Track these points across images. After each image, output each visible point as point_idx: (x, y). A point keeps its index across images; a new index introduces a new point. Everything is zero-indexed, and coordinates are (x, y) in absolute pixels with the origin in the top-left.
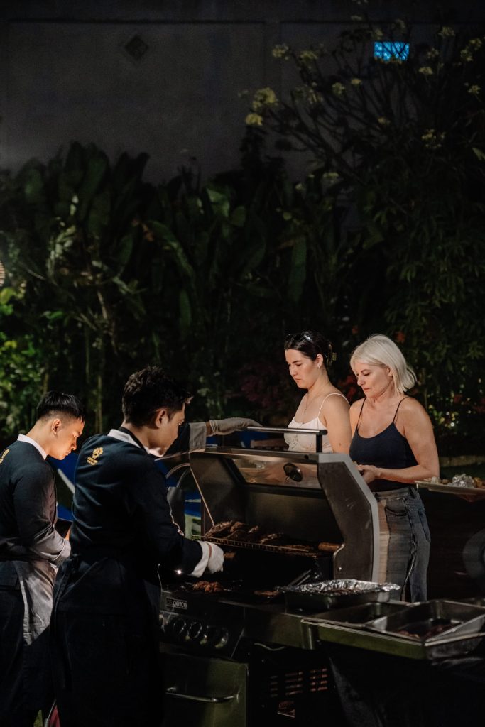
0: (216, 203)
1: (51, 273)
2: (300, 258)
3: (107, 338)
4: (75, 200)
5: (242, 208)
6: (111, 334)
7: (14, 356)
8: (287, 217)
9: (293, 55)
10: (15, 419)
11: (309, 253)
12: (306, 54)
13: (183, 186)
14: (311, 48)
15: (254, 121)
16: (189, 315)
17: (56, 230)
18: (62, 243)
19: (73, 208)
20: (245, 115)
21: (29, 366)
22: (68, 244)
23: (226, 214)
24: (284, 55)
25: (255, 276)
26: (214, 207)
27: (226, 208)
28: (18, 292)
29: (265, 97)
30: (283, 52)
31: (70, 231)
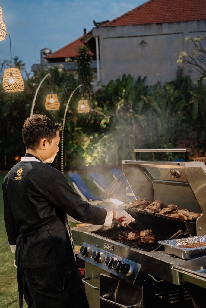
0: (169, 90)
1: (117, 114)
2: (196, 106)
3: (135, 134)
4: (124, 91)
5: (177, 91)
6: (137, 133)
7: (107, 140)
8: (191, 93)
9: (192, 40)
10: (108, 160)
11: (199, 104)
12: (196, 39)
13: (158, 86)
14: (198, 37)
15: (179, 62)
16: (161, 126)
17: (118, 100)
18: (120, 105)
19: (123, 94)
20: (177, 60)
21: (111, 143)
22: (122, 105)
23: (172, 93)
24: (189, 40)
25: (181, 112)
26: (168, 91)
27: (172, 91)
28: (107, 120)
29: (183, 54)
30: (188, 39)
31: (123, 100)
